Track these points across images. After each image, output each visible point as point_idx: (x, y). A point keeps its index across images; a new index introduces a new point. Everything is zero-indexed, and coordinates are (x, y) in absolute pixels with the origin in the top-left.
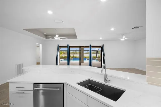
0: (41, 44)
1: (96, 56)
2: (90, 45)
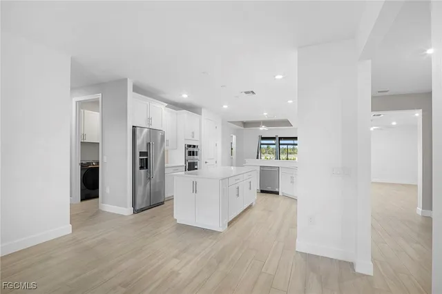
0: (234, 135)
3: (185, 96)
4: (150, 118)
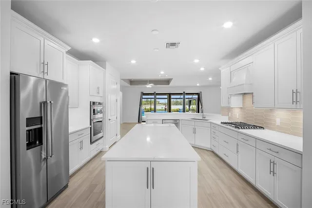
2: (184, 92)
4: (46, 63)
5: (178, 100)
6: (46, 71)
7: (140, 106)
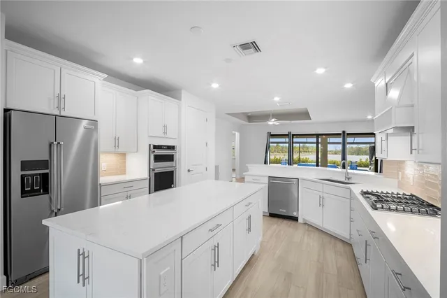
0: (238, 132)
1: (369, 160)
2: (344, 132)
3: (138, 61)
4: (62, 96)
5: (361, 146)
6: (62, 106)
7: (266, 153)
